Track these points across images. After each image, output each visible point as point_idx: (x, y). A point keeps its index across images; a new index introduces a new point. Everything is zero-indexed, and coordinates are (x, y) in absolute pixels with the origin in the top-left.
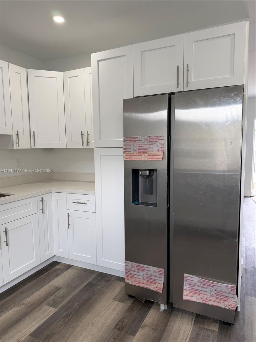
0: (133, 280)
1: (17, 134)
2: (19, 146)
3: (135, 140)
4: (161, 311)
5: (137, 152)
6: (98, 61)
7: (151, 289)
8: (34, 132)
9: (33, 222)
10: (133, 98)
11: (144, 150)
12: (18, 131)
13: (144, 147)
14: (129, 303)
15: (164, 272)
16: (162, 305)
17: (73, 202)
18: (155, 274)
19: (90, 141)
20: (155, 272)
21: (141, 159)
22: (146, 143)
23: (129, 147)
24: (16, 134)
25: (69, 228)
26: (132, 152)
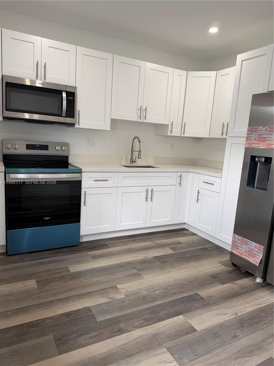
0: (237, 251)
1: (172, 124)
2: (172, 133)
3: (257, 130)
4: (256, 282)
5: (257, 141)
6: (242, 61)
7: (251, 261)
8: (185, 123)
9: (171, 191)
10: (267, 92)
11: (263, 139)
12: (173, 122)
13: (264, 136)
14: (230, 268)
15: (264, 249)
16: (258, 278)
17: (204, 182)
18: (255, 249)
20: (256, 247)
21: (259, 147)
22: (266, 132)
23: (251, 136)
25: (197, 202)
26: (253, 140)
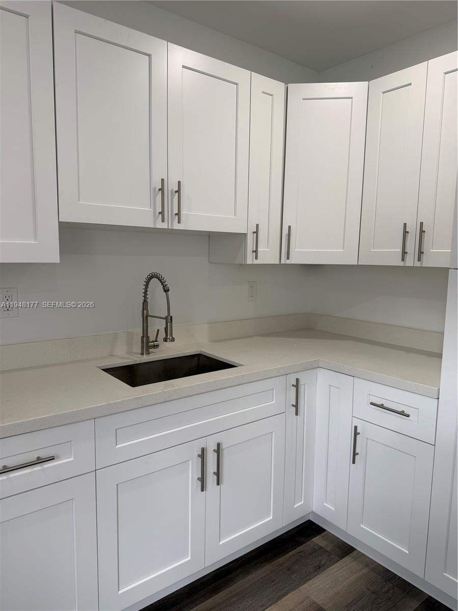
1: (256, 232)
2: (256, 258)
8: (290, 227)
9: (274, 433)
12: (257, 225)
17: (372, 404)
19: (425, 250)
24: (254, 233)
25: (354, 462)
